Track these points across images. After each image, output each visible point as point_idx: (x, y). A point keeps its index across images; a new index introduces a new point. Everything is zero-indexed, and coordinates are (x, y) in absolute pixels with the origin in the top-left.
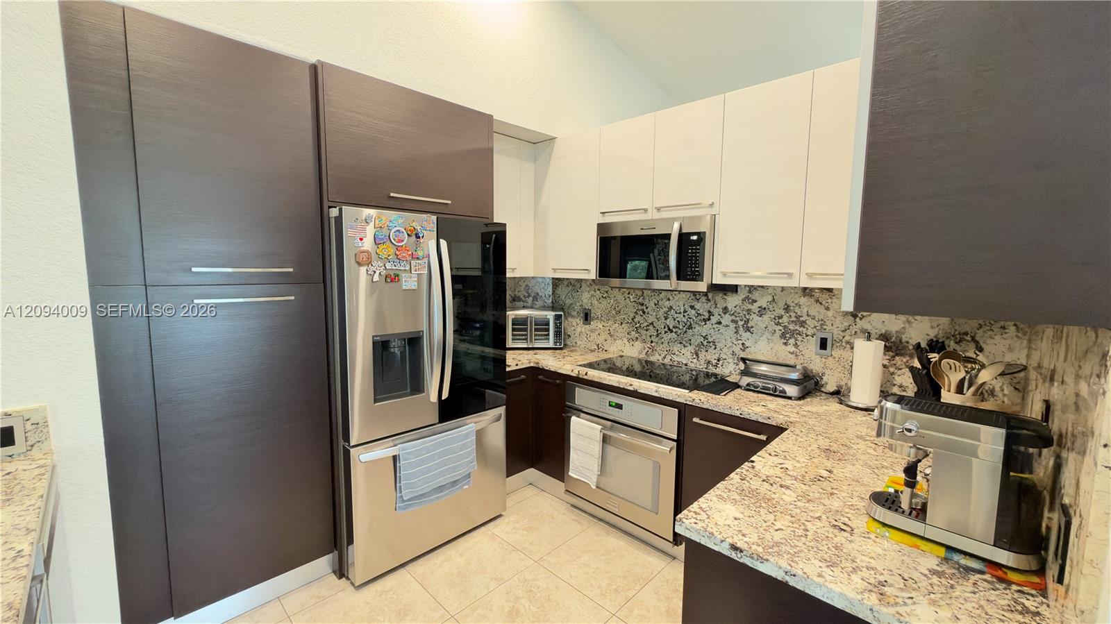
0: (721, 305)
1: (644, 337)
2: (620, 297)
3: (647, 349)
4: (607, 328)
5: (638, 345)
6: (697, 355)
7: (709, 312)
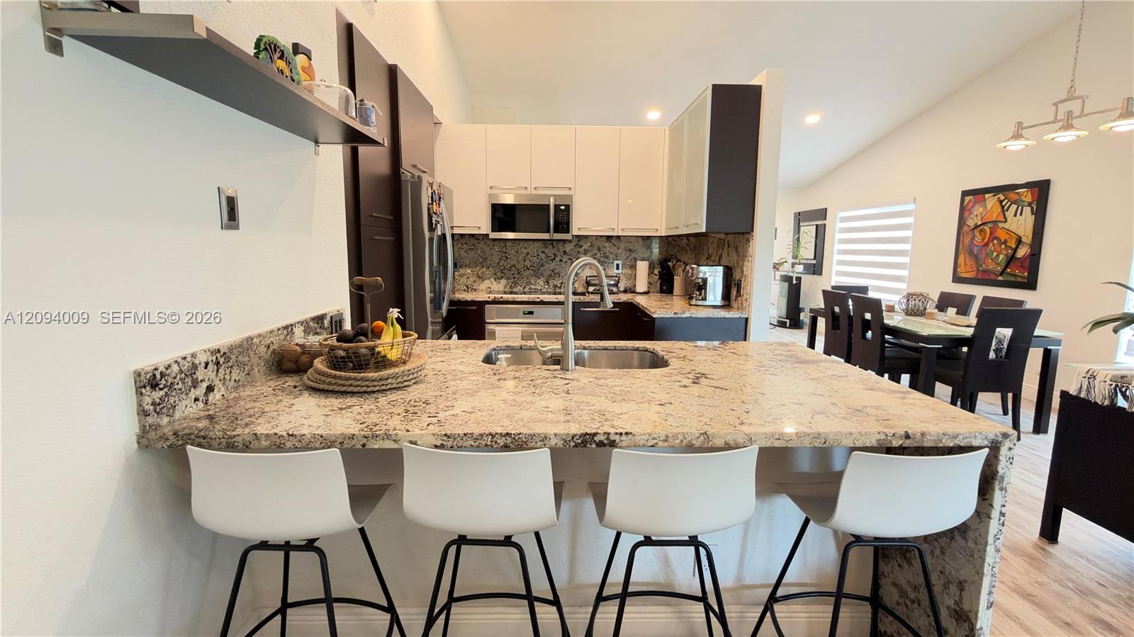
0: (562, 250)
1: (508, 275)
2: (487, 249)
3: (511, 284)
4: (476, 272)
5: (503, 282)
6: (548, 283)
7: (555, 254)
